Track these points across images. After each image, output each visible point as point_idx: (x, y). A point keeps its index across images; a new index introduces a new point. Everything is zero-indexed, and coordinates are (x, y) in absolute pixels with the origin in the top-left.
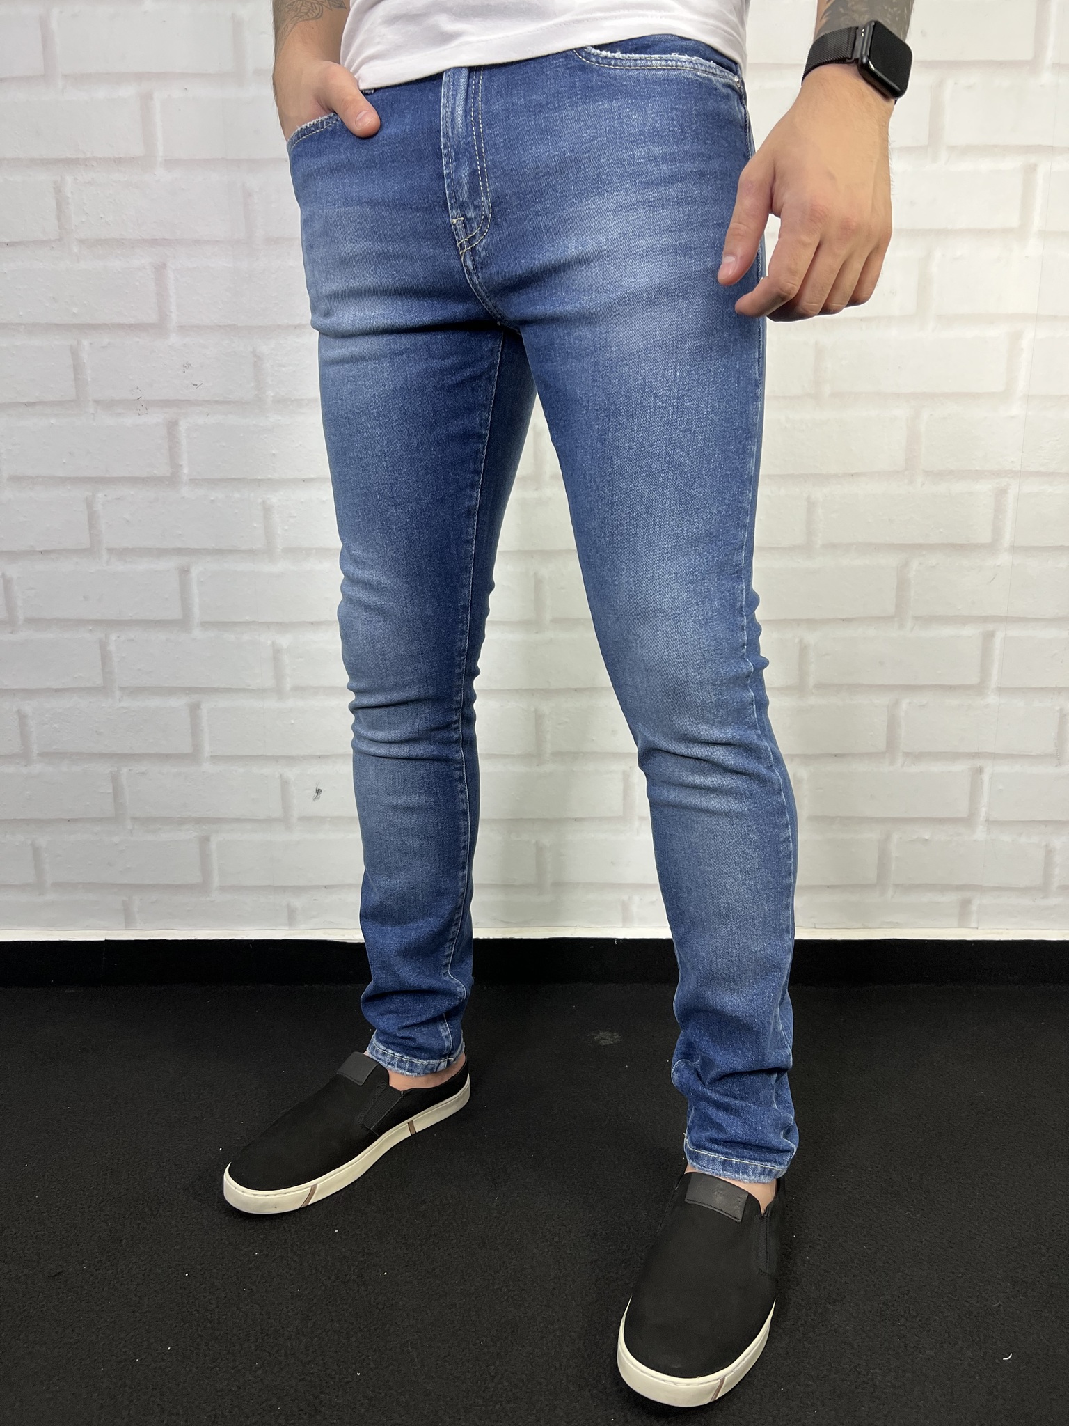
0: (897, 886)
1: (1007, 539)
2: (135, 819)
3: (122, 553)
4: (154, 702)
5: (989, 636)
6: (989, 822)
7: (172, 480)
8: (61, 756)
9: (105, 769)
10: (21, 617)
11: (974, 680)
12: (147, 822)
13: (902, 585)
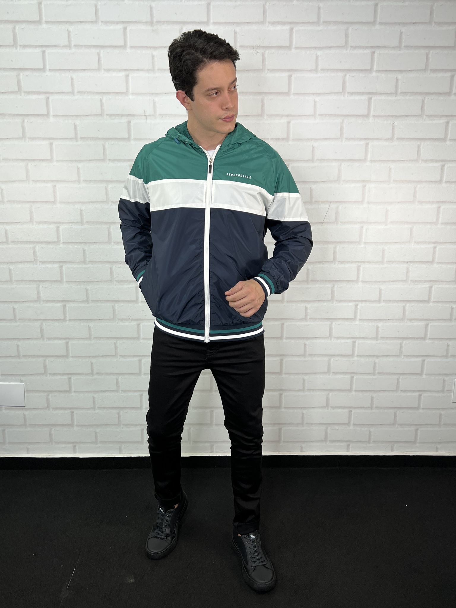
0: (330, 441)
1: (356, 353)
2: (124, 424)
3: (123, 356)
4: (130, 394)
5: (353, 377)
6: (354, 425)
7: (138, 338)
8: (104, 408)
9: (115, 411)
10: (95, 372)
11: (349, 388)
12: (127, 425)
13: (329, 365)
